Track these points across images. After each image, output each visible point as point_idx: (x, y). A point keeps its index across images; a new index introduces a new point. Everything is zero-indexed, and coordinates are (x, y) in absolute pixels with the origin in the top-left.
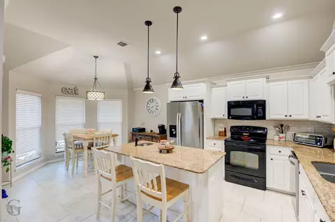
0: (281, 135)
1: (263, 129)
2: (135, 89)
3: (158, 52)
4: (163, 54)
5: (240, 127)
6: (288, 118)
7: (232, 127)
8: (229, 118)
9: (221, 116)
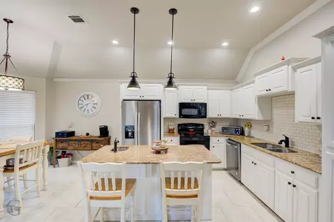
0: (213, 129)
1: (203, 125)
2: (55, 80)
3: (115, 42)
4: (119, 46)
5: (186, 125)
6: (220, 116)
7: (179, 125)
8: (180, 117)
9: (173, 116)
